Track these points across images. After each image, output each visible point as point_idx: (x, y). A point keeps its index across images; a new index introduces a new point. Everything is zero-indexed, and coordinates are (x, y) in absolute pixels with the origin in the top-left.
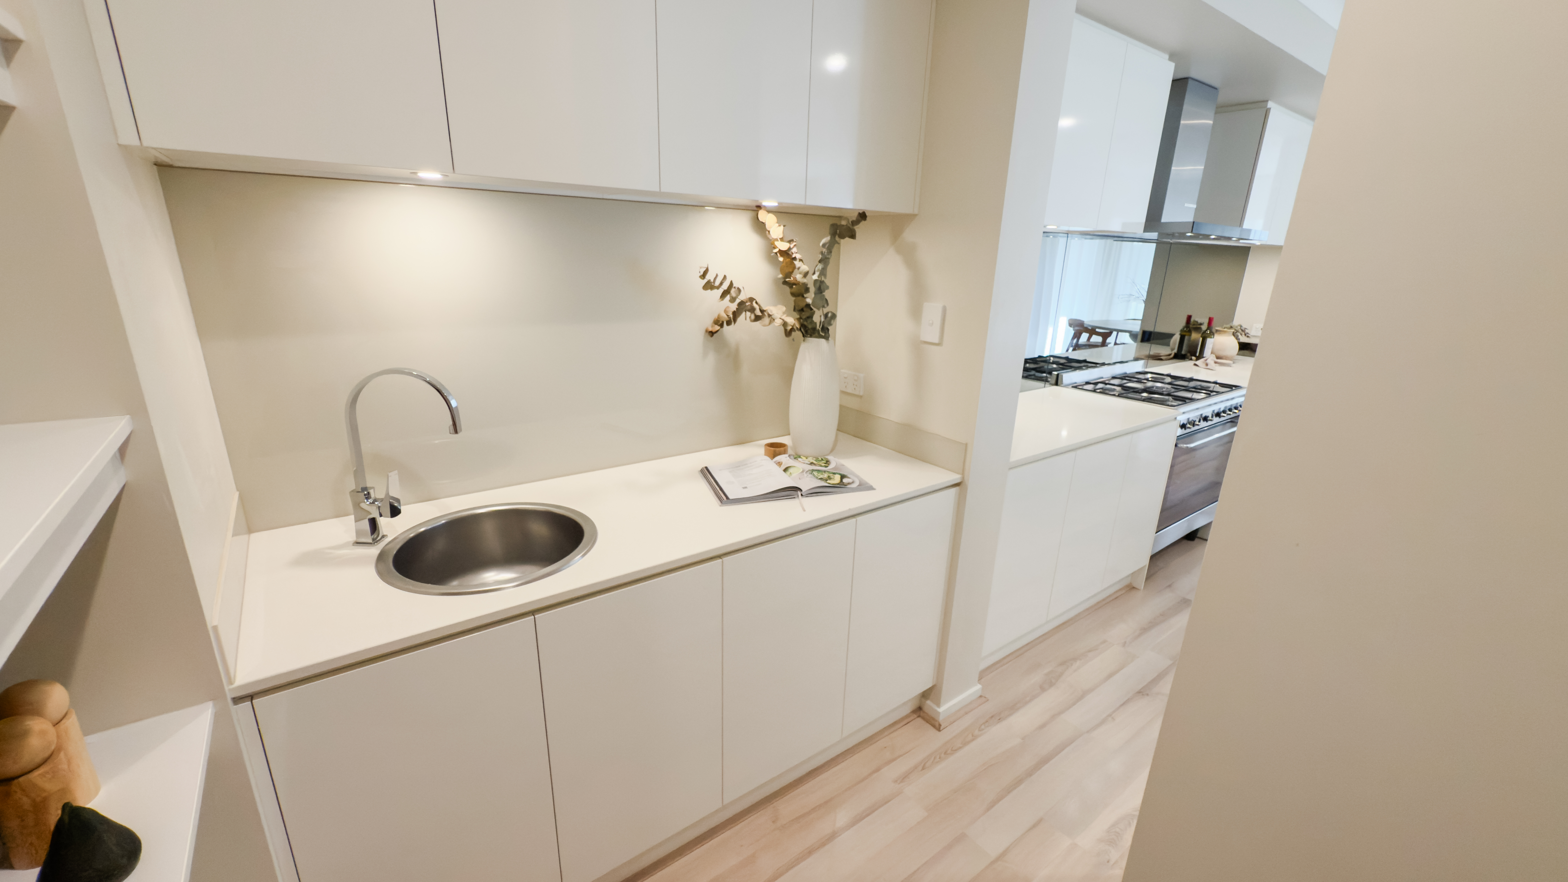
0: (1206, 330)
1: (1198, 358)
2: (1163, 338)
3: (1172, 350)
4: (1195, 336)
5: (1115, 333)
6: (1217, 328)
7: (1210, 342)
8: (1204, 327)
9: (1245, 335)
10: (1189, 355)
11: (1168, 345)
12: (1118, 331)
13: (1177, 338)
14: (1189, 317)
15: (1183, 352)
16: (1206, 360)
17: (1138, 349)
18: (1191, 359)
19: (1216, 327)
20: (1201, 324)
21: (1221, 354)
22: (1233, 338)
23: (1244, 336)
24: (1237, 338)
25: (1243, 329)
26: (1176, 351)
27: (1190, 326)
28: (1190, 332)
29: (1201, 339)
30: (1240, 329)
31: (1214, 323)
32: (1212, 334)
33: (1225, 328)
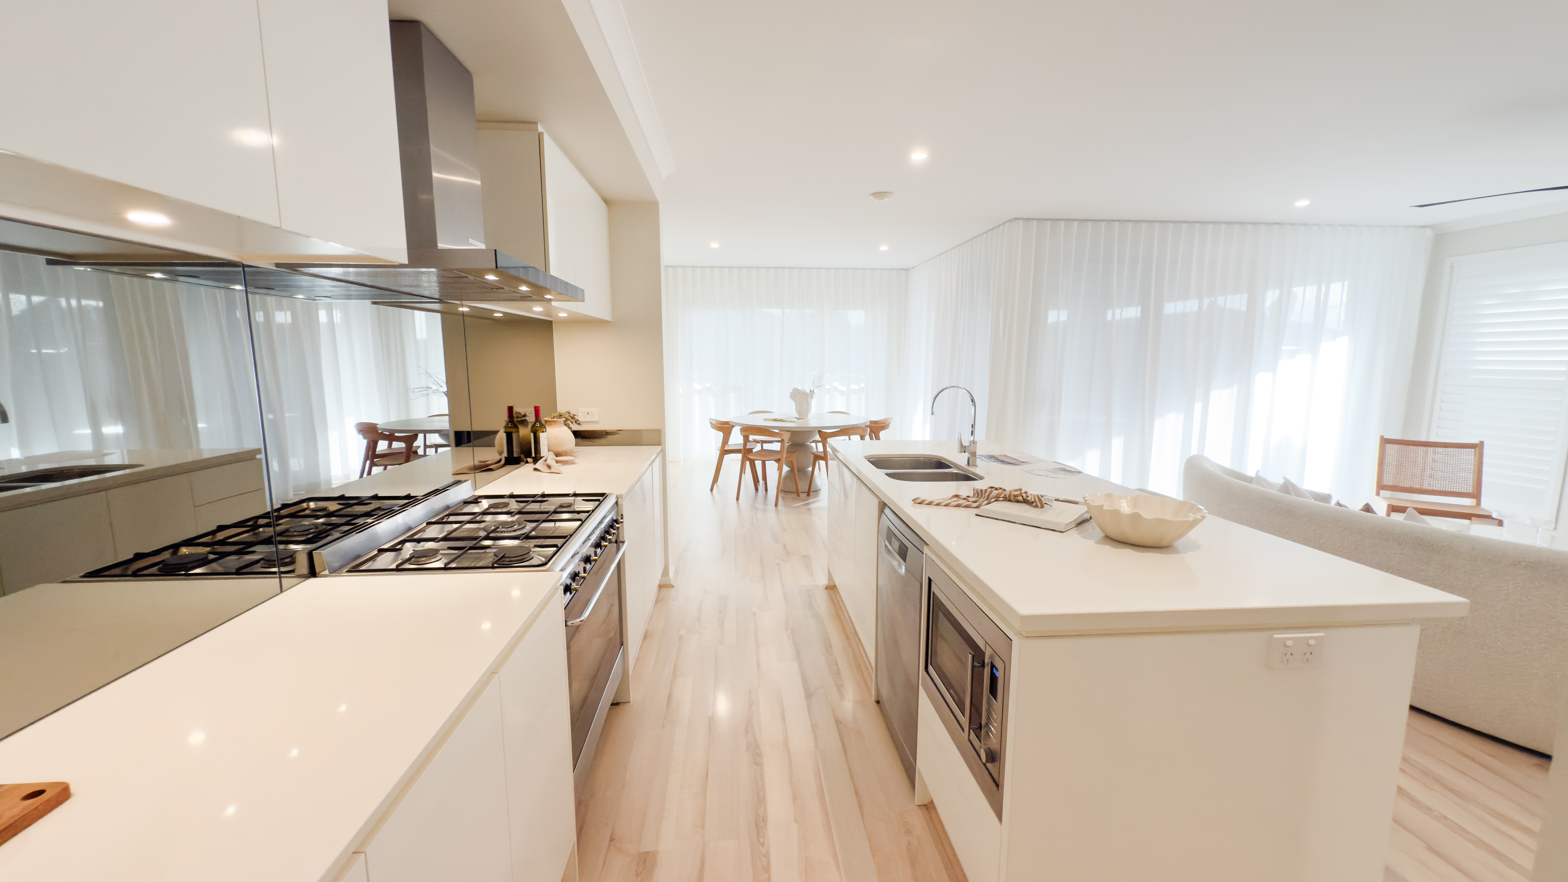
0: (535, 423)
1: (535, 460)
2: (483, 438)
3: (501, 453)
4: (524, 432)
5: (421, 436)
6: (546, 419)
7: (543, 437)
8: (531, 418)
9: (576, 422)
10: (522, 456)
11: (492, 445)
12: (425, 432)
13: (501, 437)
14: (510, 409)
15: (515, 455)
16: (546, 461)
17: (456, 459)
18: (527, 462)
19: (544, 418)
20: (525, 416)
21: (560, 449)
22: (566, 428)
23: (575, 424)
24: (570, 428)
25: (572, 416)
26: (505, 454)
27: (514, 420)
28: (516, 427)
29: (532, 435)
30: (569, 416)
31: (542, 413)
32: (543, 427)
33: (553, 418)
